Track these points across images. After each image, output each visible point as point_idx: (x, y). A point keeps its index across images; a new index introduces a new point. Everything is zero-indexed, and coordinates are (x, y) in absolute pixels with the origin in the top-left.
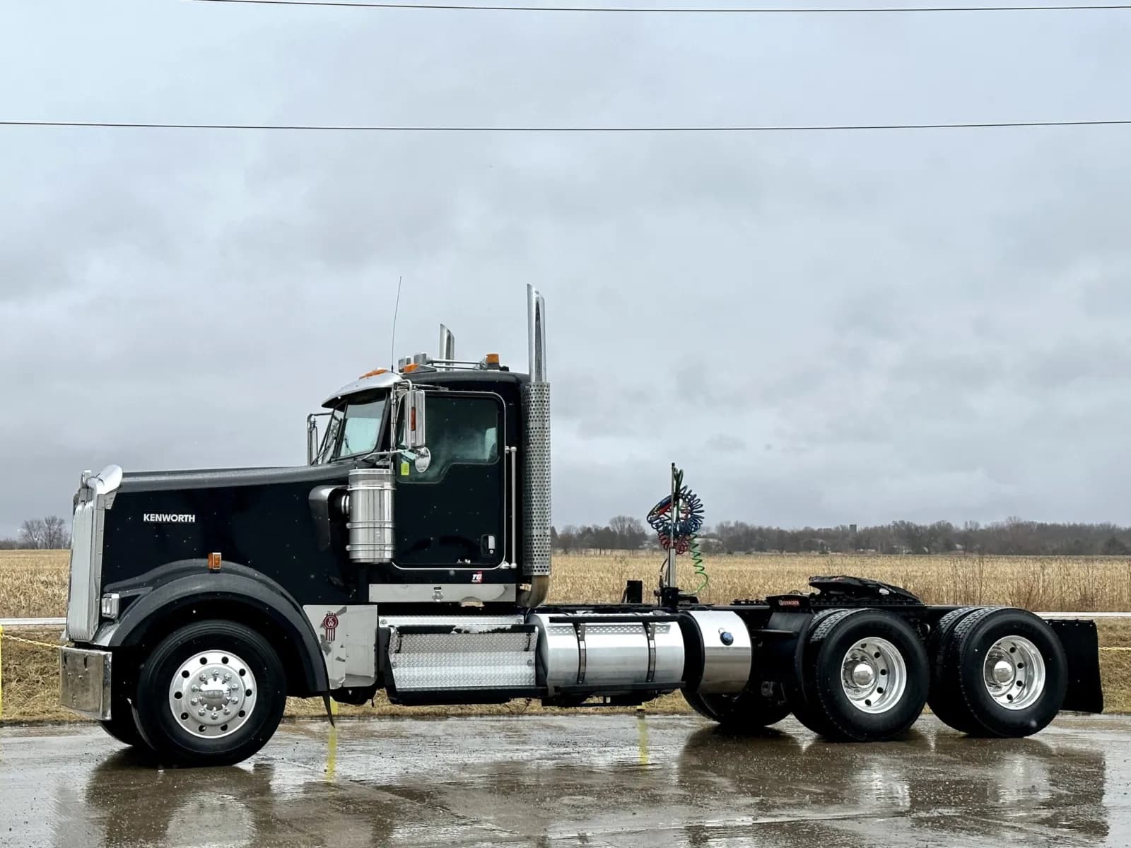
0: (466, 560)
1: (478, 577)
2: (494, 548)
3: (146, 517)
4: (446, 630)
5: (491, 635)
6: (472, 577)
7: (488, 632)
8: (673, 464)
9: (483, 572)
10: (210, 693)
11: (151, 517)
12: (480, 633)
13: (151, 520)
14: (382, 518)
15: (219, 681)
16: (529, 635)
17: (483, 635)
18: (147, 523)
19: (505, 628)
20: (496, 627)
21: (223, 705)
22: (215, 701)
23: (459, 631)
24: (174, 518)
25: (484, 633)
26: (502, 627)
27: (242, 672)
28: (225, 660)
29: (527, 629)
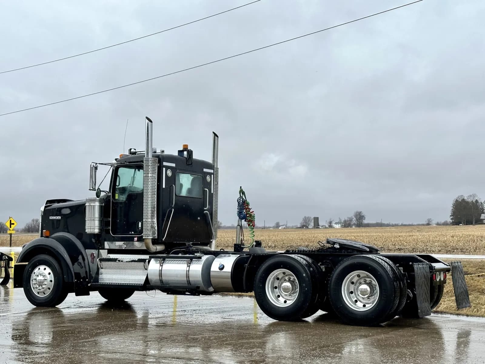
0: (132, 232)
1: (136, 239)
2: (140, 227)
4: (115, 260)
5: (130, 262)
6: (134, 239)
7: (129, 262)
8: (241, 187)
9: (138, 237)
10: (40, 281)
12: (126, 262)
14: (94, 216)
15: (42, 276)
16: (145, 263)
17: (128, 263)
18: (50, 219)
19: (135, 260)
20: (132, 259)
21: (43, 285)
22: (40, 283)
23: (119, 261)
24: (56, 218)
25: (128, 262)
26: (134, 259)
27: (50, 274)
28: (45, 269)
29: (144, 261)
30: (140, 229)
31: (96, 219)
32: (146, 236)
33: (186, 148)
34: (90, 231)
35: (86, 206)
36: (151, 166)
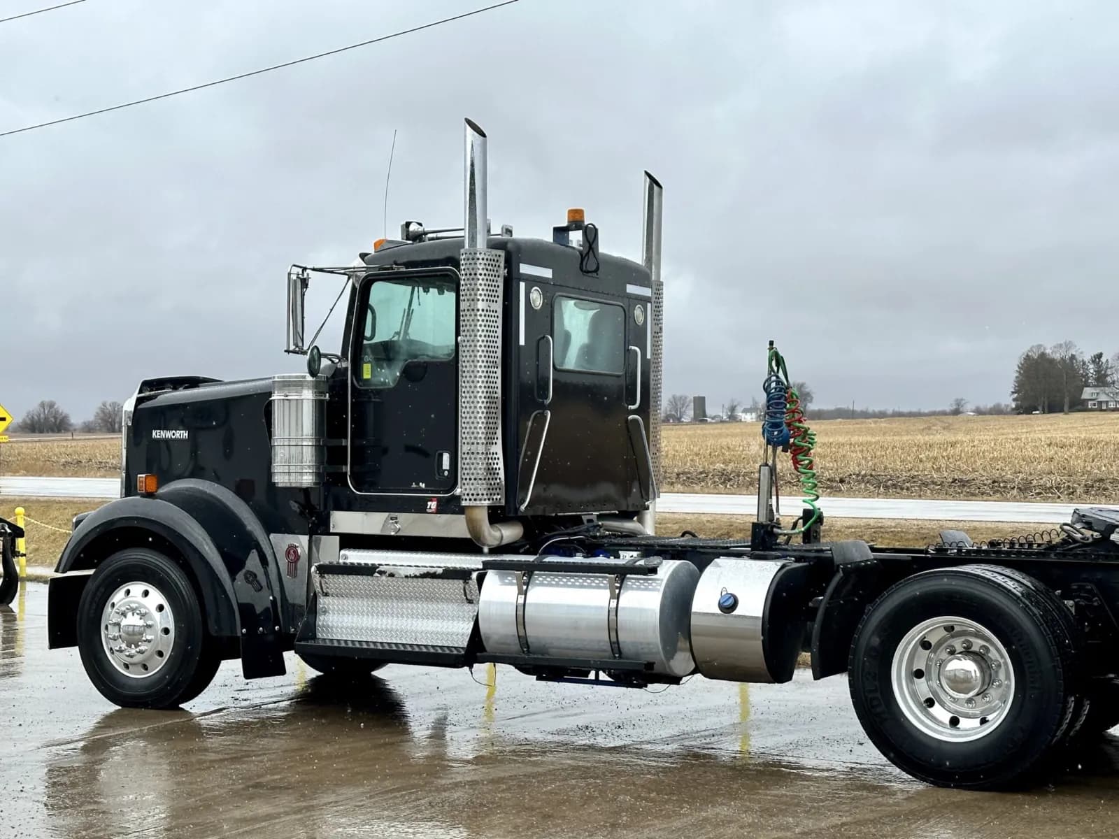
0: (421, 484)
1: (433, 505)
2: (448, 468)
3: (154, 434)
4: (367, 570)
5: (420, 580)
6: (427, 505)
7: (416, 577)
8: (771, 343)
9: (439, 500)
10: (131, 629)
11: (158, 434)
12: (406, 577)
13: (158, 437)
14: (299, 433)
15: (137, 615)
16: (466, 583)
17: (411, 580)
18: (155, 440)
19: (435, 573)
21: (140, 643)
22: (133, 637)
23: (382, 573)
24: (173, 434)
25: (411, 577)
26: (434, 569)
27: (161, 608)
28: (146, 593)
29: (463, 575)
30: (446, 473)
31: (305, 443)
32: (473, 498)
33: (576, 221)
35: (274, 400)
36: (485, 278)
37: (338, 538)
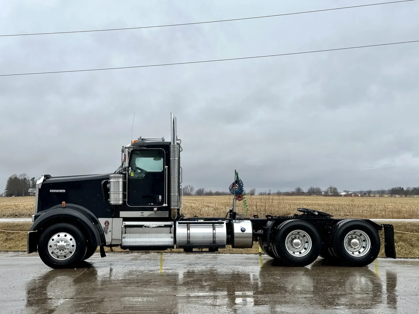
0: (152, 204)
1: (156, 209)
2: (161, 199)
3: (51, 191)
4: (141, 226)
5: (157, 228)
6: (154, 209)
7: (156, 227)
8: (235, 170)
9: (158, 208)
10: (61, 246)
11: (52, 191)
13: (52, 192)
15: (63, 242)
16: (170, 228)
18: (51, 192)
19: (162, 226)
20: (159, 225)
21: (64, 250)
22: (62, 248)
23: (145, 227)
24: (59, 191)
25: (154, 227)
26: (161, 225)
27: (71, 239)
28: (66, 236)
29: (170, 226)
30: (160, 201)
31: (120, 193)
32: (174, 206)
34: (115, 203)
35: (111, 181)
37: (122, 218)
